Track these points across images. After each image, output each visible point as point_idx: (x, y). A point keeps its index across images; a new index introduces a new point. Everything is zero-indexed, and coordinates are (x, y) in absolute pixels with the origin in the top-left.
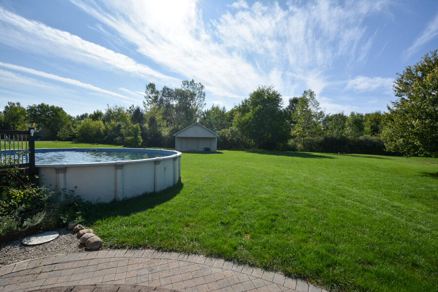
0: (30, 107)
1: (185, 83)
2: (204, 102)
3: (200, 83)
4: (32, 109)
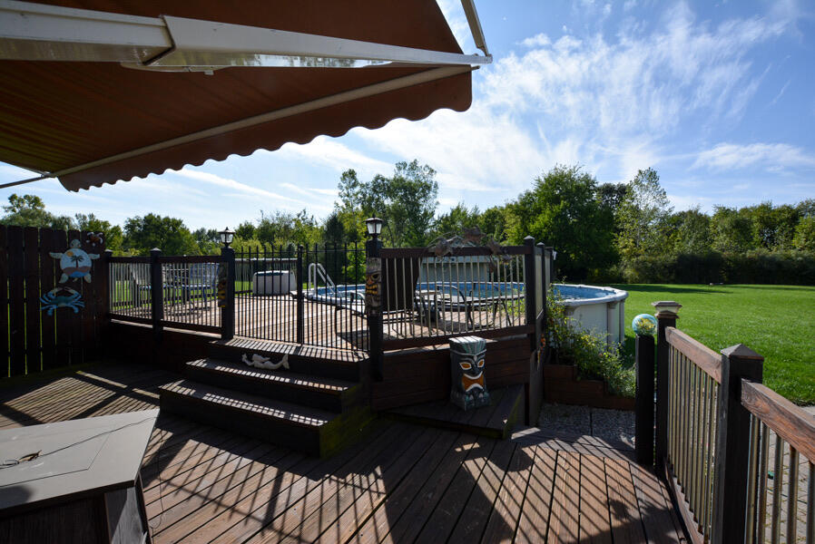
0: (130, 220)
1: (401, 166)
2: (435, 201)
3: (427, 166)
4: (132, 225)
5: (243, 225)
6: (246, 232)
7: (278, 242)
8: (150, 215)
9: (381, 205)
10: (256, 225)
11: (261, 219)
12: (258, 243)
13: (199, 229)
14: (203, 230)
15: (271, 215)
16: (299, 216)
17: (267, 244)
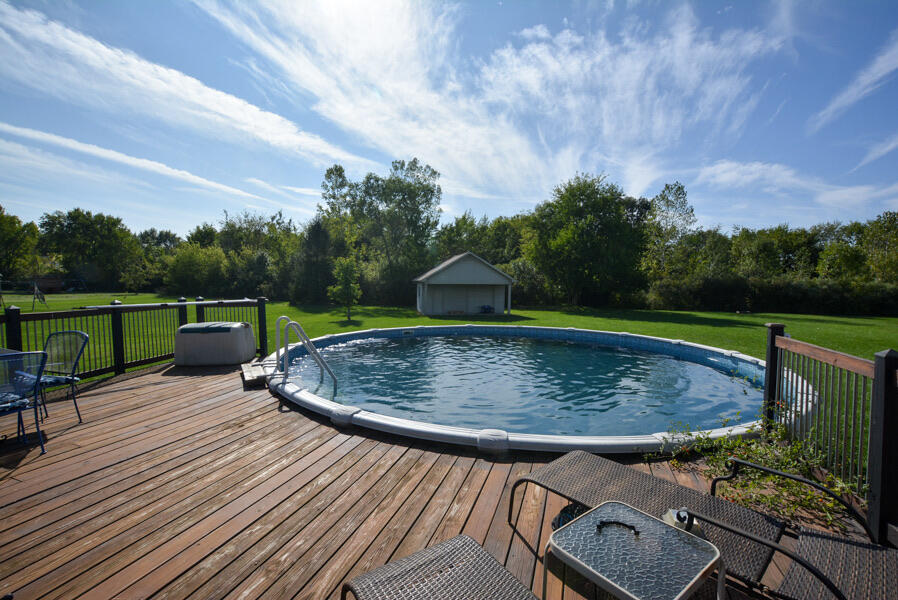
0: (48, 216)
1: (398, 165)
2: (438, 208)
3: (428, 167)
4: (51, 222)
5: (201, 228)
6: (204, 237)
7: (247, 251)
8: (77, 210)
9: (374, 211)
10: (218, 228)
11: (225, 220)
12: (220, 251)
13: (148, 229)
14: (153, 231)
15: (237, 216)
16: (273, 219)
17: (231, 252)
